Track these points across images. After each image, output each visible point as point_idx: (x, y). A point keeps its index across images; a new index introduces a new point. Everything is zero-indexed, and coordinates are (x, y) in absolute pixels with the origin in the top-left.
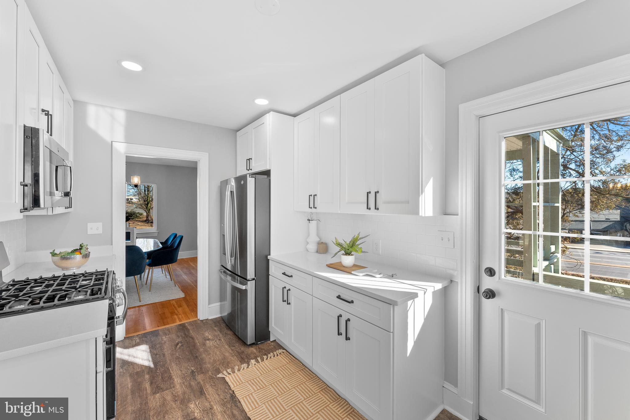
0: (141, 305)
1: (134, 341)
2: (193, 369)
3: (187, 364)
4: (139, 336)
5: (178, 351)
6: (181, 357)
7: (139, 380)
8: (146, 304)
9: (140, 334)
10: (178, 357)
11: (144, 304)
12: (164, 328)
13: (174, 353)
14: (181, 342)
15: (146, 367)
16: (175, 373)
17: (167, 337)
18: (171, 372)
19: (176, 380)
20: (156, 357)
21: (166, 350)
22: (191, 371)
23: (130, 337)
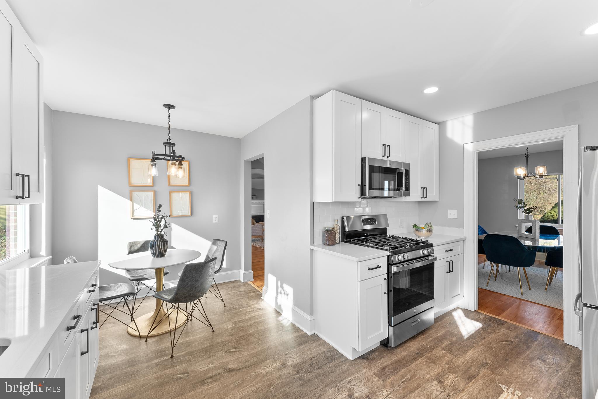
0: (520, 298)
1: (479, 317)
2: (489, 362)
3: (490, 356)
4: (487, 316)
5: (499, 345)
6: (494, 349)
7: (448, 337)
8: (526, 299)
9: (488, 316)
10: (492, 347)
11: (523, 299)
12: (513, 324)
13: (494, 343)
14: (512, 342)
15: (461, 335)
16: (472, 353)
17: (506, 331)
18: (471, 350)
19: (466, 356)
20: (477, 335)
21: (491, 337)
22: (486, 362)
23: (480, 312)
